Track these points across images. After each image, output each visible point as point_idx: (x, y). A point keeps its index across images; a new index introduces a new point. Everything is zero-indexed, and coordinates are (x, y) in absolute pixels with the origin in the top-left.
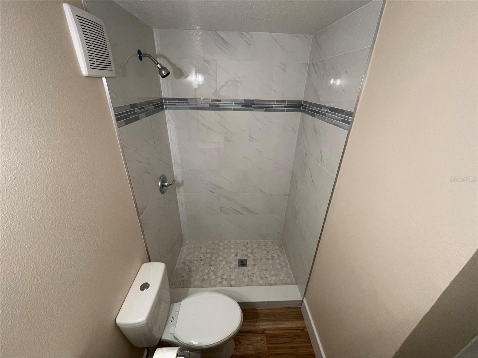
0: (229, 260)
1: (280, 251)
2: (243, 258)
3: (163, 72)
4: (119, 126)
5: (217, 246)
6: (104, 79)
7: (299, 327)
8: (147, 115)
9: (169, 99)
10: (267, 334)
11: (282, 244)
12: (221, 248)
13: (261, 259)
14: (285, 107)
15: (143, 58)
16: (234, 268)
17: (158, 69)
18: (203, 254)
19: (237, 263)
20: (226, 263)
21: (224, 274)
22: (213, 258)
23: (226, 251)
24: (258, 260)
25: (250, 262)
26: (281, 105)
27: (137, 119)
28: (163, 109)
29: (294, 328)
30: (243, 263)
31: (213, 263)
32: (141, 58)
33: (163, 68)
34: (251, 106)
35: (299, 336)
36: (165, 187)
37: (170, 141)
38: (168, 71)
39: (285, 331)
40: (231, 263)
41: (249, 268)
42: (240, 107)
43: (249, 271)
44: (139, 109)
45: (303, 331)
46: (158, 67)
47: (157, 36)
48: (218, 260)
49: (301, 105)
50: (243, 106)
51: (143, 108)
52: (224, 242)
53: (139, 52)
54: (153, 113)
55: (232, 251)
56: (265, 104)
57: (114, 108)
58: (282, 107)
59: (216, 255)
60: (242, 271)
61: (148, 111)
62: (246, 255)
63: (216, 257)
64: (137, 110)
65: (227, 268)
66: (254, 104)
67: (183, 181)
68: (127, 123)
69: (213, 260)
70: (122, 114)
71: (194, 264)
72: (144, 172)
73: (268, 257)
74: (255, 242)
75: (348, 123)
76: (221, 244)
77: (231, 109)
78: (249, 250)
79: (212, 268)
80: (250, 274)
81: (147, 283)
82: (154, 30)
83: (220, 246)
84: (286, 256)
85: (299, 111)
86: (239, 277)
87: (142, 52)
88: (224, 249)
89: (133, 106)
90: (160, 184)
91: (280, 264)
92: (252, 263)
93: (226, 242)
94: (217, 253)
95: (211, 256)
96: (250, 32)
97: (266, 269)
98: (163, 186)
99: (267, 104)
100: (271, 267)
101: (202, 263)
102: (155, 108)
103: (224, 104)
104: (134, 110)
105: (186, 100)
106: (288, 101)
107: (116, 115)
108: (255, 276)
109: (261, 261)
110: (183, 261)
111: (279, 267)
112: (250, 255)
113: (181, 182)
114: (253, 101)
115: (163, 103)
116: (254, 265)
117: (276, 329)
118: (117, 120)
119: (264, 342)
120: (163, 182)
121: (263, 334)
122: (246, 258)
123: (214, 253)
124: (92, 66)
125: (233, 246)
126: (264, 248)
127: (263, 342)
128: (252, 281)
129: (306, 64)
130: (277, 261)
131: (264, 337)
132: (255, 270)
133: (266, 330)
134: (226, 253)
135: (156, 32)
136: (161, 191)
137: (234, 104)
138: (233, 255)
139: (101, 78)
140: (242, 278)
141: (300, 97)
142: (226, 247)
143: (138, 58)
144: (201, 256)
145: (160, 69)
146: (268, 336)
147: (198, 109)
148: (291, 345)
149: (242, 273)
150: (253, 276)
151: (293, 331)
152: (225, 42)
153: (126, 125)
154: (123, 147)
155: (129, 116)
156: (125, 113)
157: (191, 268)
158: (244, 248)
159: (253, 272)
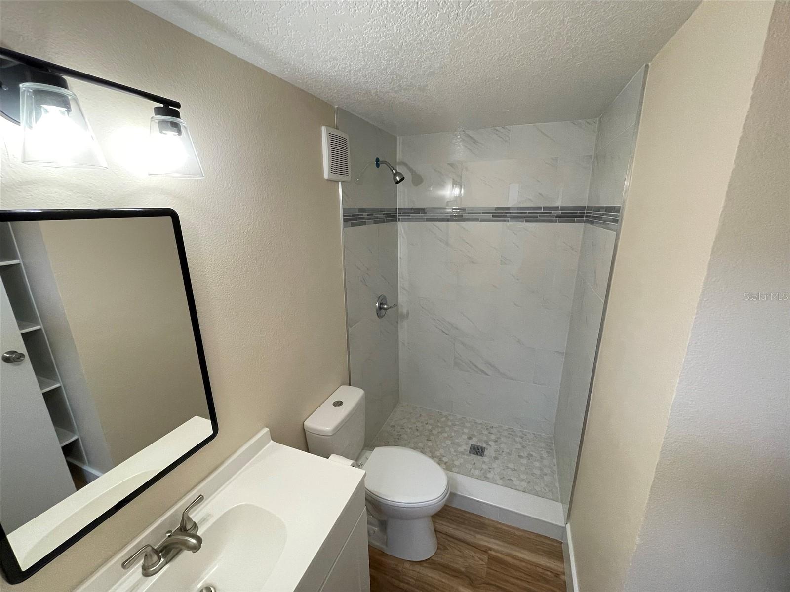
0: (457, 441)
1: (547, 452)
2: (479, 444)
3: (397, 178)
4: (345, 226)
5: (444, 419)
6: (340, 183)
7: (551, 569)
8: (375, 223)
9: (405, 209)
10: (491, 556)
11: (553, 442)
12: (450, 423)
13: (509, 454)
14: (557, 216)
15: (381, 165)
16: (463, 454)
17: (393, 175)
18: (422, 422)
19: (468, 448)
20: (451, 443)
21: (445, 455)
22: (435, 432)
23: (456, 428)
24: (504, 453)
25: (490, 452)
26: (551, 213)
27: (364, 224)
28: (396, 220)
29: (541, 565)
30: (477, 451)
31: (432, 437)
32: (378, 165)
33: (398, 173)
34: (505, 216)
35: (547, 581)
36: (383, 310)
37: (399, 259)
38: (402, 175)
39: (524, 564)
40: (460, 446)
41: (486, 459)
42: (490, 216)
43: (484, 462)
44: (368, 215)
45: (555, 576)
46: (393, 172)
47: (400, 145)
48: (441, 436)
49: (584, 213)
50: (493, 216)
51: (373, 214)
52: (456, 416)
53: (377, 160)
54: (383, 222)
55: (466, 431)
56: (526, 213)
57: (343, 209)
58: (553, 216)
59: (440, 430)
60: (473, 460)
61: (377, 218)
62: (486, 442)
63: (439, 432)
64: (365, 215)
65: (451, 449)
66: (510, 213)
67: (408, 313)
68: (353, 225)
69: (433, 435)
70: (349, 215)
71: (406, 431)
72: (362, 281)
73: (522, 454)
74: (505, 428)
75: (616, 221)
76: (451, 418)
77: (478, 219)
78: (493, 437)
79: (430, 444)
80: (485, 467)
81: (342, 402)
82: (398, 138)
83: (449, 419)
84: (555, 461)
85: (581, 222)
86: (467, 466)
87: (380, 160)
88: (454, 425)
89: (362, 210)
90: (377, 305)
91: (541, 470)
92: (493, 454)
93: (459, 417)
94: (443, 427)
95: (432, 428)
96: (507, 127)
97: (514, 469)
98: (380, 308)
99: (529, 213)
100: (523, 468)
101: (417, 433)
102: (386, 217)
103: (468, 213)
104: (362, 215)
105: (423, 210)
106: (562, 208)
107: (344, 216)
108: (492, 472)
109: (509, 456)
110: (392, 423)
111: (538, 472)
112: (491, 443)
113: (406, 313)
114: (508, 208)
115: (397, 213)
116: (496, 458)
117: (507, 555)
118: (345, 220)
119: (484, 564)
120: (381, 304)
121: (484, 553)
122: (484, 445)
123: (438, 426)
124: (332, 171)
125: (468, 425)
126: (518, 439)
127: (481, 562)
128: (485, 477)
129: (591, 157)
130: (537, 464)
131: (485, 557)
132: (495, 465)
133: (491, 549)
134: (455, 431)
135: (399, 140)
136: (377, 314)
137: (483, 213)
138: (465, 437)
139: (338, 182)
140: (471, 469)
141: (583, 201)
142: (457, 423)
143: (375, 165)
144: (419, 425)
145: (394, 175)
146: (492, 559)
147: (435, 220)
148: (529, 586)
149: (473, 463)
150: (490, 472)
151: (540, 570)
152: (475, 142)
153: (351, 227)
154: (345, 247)
155: (356, 219)
156: (353, 215)
157: (401, 435)
158: (486, 432)
159: (490, 467)
